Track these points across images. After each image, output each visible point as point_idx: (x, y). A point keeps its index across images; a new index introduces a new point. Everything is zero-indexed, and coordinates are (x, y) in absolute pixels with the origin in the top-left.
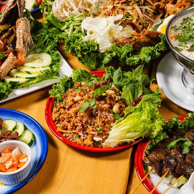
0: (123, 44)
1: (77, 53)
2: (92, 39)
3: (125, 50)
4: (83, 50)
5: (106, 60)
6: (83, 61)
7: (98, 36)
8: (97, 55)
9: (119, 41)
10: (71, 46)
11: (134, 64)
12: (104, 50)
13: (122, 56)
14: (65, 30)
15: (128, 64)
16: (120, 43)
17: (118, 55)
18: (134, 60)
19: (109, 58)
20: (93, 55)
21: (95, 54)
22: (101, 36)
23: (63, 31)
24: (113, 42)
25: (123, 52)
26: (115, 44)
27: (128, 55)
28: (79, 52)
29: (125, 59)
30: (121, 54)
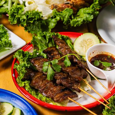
0: (62, 9)
1: (22, 23)
2: (32, 8)
3: (66, 14)
4: (29, 19)
5: (52, 25)
6: (30, 30)
7: (39, 4)
8: (41, 23)
9: (58, 7)
10: (16, 17)
11: (78, 24)
12: (47, 16)
13: (65, 20)
14: (4, 5)
15: (72, 25)
16: (60, 8)
17: (62, 19)
18: (78, 21)
19: (54, 23)
20: (37, 23)
21: (39, 22)
22: (41, 4)
23: (2, 6)
24: (53, 8)
25: (66, 15)
26: (55, 9)
27: (70, 17)
28: (25, 22)
29: (68, 22)
30: (64, 18)
